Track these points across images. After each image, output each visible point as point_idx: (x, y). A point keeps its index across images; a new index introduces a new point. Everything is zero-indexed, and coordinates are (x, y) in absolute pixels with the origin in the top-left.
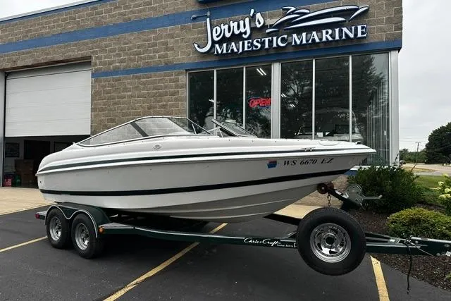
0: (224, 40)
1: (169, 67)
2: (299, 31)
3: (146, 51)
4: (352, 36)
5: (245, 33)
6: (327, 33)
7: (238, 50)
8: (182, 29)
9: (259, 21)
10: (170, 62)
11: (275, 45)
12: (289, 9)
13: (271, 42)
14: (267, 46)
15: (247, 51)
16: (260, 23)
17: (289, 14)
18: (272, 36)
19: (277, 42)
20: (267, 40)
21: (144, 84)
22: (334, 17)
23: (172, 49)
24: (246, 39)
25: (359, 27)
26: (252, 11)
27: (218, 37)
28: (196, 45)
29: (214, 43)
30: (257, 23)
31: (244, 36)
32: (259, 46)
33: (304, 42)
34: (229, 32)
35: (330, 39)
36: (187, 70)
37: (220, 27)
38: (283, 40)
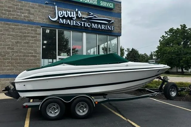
0: (64, 18)
1: (31, 22)
4: (110, 29)
5: (74, 18)
6: (103, 26)
8: (39, 6)
9: (79, 14)
10: (32, 21)
11: (86, 26)
12: (91, 14)
13: (84, 24)
14: (83, 25)
15: (74, 25)
16: (80, 15)
17: (91, 16)
18: (85, 22)
19: (87, 25)
20: (83, 23)
21: (13, 29)
23: (33, 14)
24: (74, 20)
25: (112, 27)
26: (77, 10)
27: (61, 15)
29: (59, 18)
30: (79, 15)
31: (73, 18)
32: (80, 24)
34: (67, 15)
36: (42, 26)
37: (62, 12)
38: (89, 25)
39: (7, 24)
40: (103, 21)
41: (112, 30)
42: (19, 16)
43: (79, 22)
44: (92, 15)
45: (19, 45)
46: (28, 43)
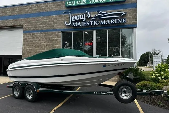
0: (76, 21)
1: (55, 30)
2: (103, 20)
3: (45, 24)
4: (121, 22)
5: (84, 19)
6: (112, 21)
7: (81, 25)
8: (60, 16)
9: (88, 15)
10: (55, 28)
11: (94, 24)
12: (99, 12)
13: (93, 23)
14: (91, 24)
15: (84, 26)
16: (89, 16)
17: (99, 13)
18: (93, 21)
19: (95, 23)
20: (91, 22)
21: (45, 36)
22: (115, 15)
23: (56, 23)
24: (84, 21)
25: (123, 19)
26: (86, 11)
27: (74, 20)
28: (65, 23)
29: (72, 22)
30: (88, 16)
32: (89, 24)
33: (105, 23)
34: (78, 18)
35: (114, 23)
36: (61, 31)
37: (75, 17)
38: (97, 22)
39: (42, 33)
40: (113, 15)
41: (123, 22)
42: (48, 26)
43: (88, 22)
44: (101, 13)
45: (48, 46)
46: (53, 44)
